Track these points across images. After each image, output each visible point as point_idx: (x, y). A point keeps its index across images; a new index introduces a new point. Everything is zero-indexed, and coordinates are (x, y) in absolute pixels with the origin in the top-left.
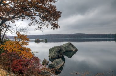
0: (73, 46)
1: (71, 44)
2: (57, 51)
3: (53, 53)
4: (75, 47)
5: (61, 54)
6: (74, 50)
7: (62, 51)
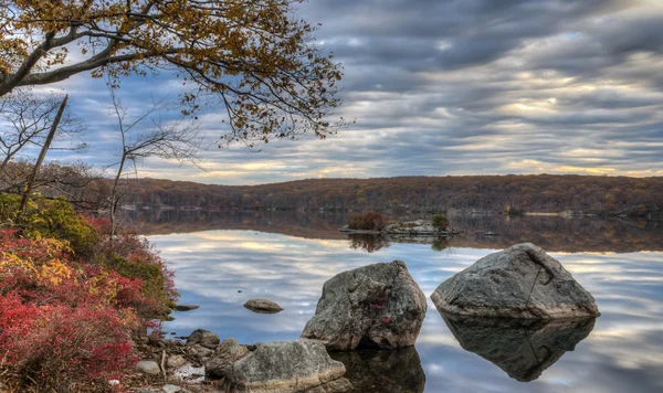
0: (548, 272)
7: (395, 300)
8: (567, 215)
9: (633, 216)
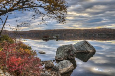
0: (89, 45)
1: (86, 42)
2: (66, 51)
3: (61, 54)
4: (92, 47)
5: (71, 55)
6: (91, 51)
7: (72, 51)
8: (72, 35)
9: (82, 35)
